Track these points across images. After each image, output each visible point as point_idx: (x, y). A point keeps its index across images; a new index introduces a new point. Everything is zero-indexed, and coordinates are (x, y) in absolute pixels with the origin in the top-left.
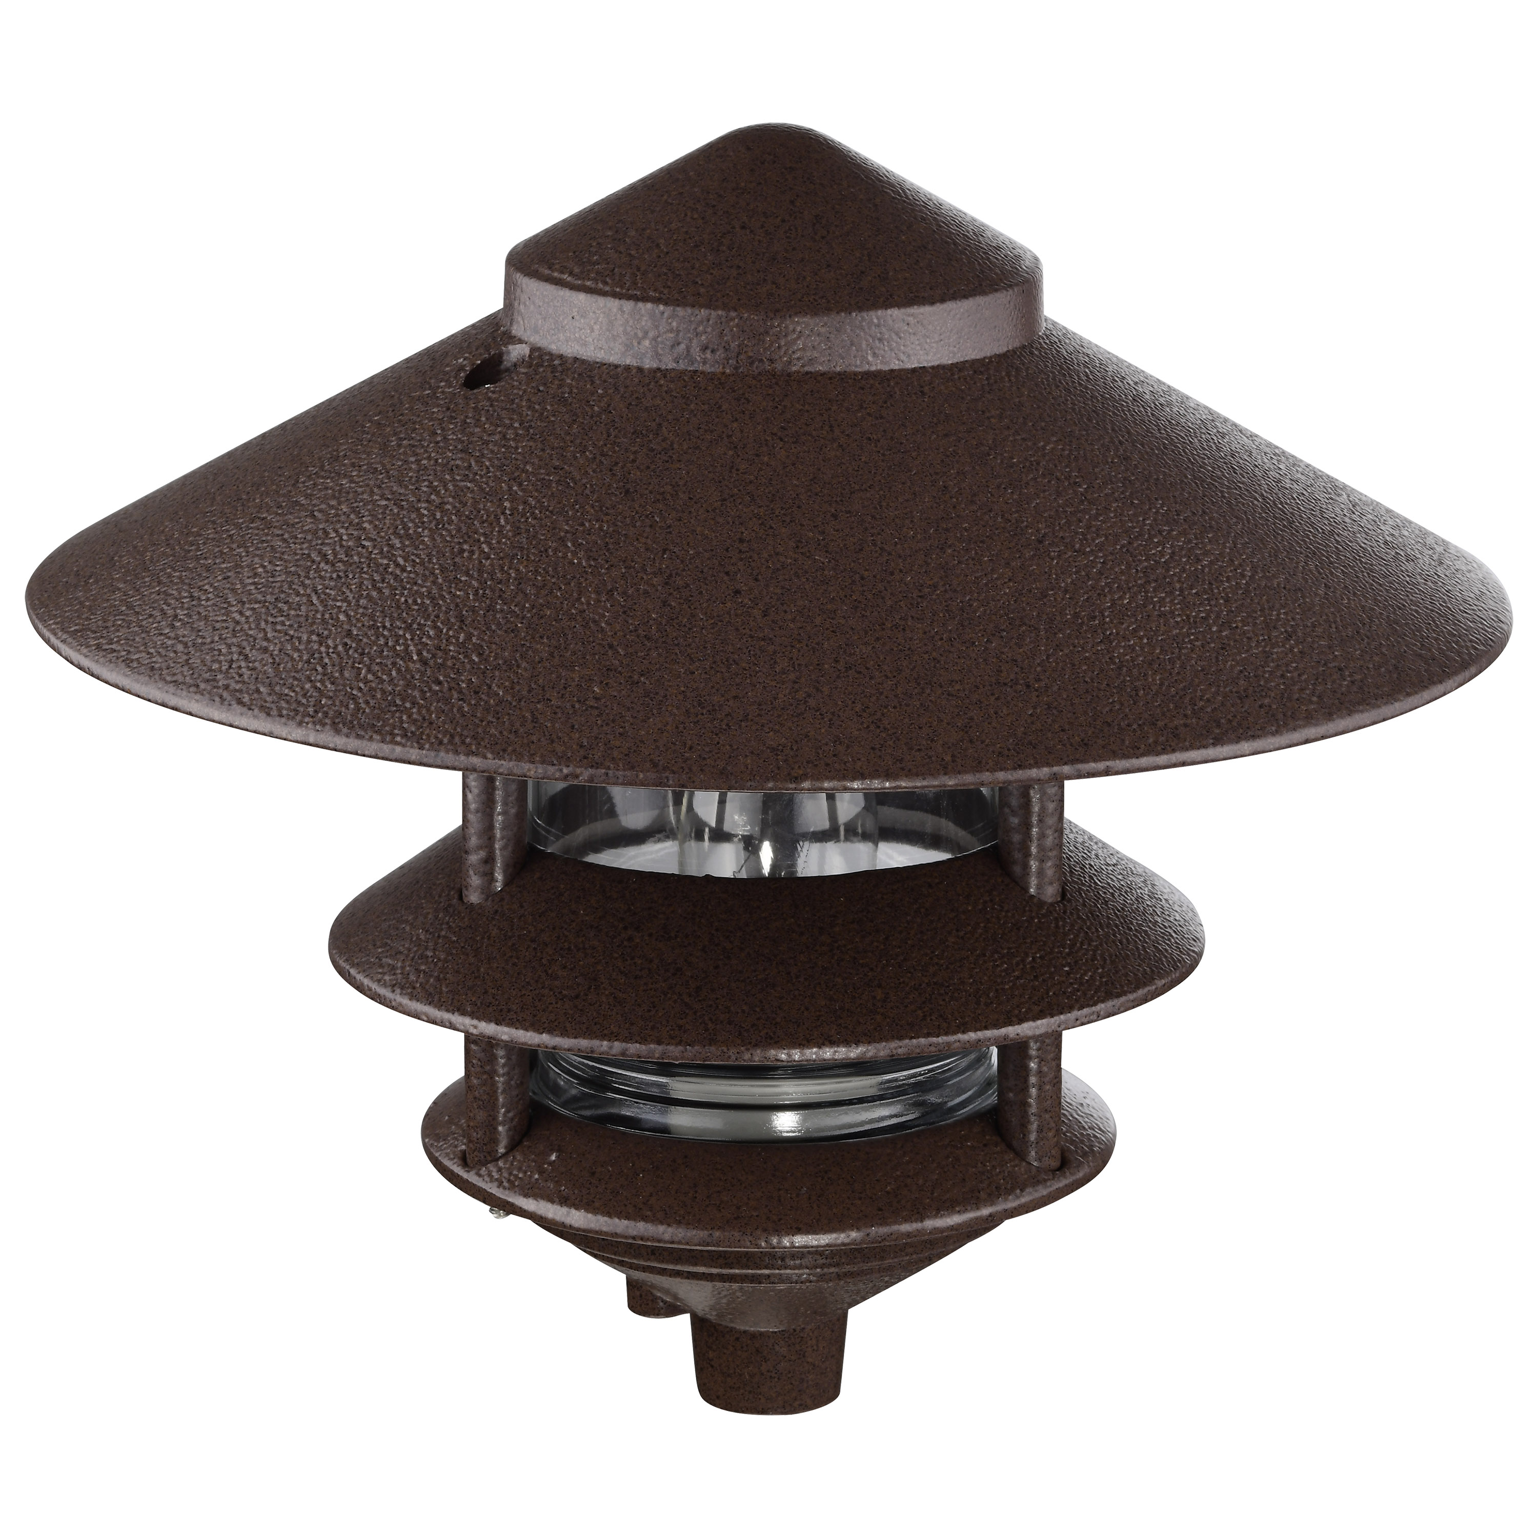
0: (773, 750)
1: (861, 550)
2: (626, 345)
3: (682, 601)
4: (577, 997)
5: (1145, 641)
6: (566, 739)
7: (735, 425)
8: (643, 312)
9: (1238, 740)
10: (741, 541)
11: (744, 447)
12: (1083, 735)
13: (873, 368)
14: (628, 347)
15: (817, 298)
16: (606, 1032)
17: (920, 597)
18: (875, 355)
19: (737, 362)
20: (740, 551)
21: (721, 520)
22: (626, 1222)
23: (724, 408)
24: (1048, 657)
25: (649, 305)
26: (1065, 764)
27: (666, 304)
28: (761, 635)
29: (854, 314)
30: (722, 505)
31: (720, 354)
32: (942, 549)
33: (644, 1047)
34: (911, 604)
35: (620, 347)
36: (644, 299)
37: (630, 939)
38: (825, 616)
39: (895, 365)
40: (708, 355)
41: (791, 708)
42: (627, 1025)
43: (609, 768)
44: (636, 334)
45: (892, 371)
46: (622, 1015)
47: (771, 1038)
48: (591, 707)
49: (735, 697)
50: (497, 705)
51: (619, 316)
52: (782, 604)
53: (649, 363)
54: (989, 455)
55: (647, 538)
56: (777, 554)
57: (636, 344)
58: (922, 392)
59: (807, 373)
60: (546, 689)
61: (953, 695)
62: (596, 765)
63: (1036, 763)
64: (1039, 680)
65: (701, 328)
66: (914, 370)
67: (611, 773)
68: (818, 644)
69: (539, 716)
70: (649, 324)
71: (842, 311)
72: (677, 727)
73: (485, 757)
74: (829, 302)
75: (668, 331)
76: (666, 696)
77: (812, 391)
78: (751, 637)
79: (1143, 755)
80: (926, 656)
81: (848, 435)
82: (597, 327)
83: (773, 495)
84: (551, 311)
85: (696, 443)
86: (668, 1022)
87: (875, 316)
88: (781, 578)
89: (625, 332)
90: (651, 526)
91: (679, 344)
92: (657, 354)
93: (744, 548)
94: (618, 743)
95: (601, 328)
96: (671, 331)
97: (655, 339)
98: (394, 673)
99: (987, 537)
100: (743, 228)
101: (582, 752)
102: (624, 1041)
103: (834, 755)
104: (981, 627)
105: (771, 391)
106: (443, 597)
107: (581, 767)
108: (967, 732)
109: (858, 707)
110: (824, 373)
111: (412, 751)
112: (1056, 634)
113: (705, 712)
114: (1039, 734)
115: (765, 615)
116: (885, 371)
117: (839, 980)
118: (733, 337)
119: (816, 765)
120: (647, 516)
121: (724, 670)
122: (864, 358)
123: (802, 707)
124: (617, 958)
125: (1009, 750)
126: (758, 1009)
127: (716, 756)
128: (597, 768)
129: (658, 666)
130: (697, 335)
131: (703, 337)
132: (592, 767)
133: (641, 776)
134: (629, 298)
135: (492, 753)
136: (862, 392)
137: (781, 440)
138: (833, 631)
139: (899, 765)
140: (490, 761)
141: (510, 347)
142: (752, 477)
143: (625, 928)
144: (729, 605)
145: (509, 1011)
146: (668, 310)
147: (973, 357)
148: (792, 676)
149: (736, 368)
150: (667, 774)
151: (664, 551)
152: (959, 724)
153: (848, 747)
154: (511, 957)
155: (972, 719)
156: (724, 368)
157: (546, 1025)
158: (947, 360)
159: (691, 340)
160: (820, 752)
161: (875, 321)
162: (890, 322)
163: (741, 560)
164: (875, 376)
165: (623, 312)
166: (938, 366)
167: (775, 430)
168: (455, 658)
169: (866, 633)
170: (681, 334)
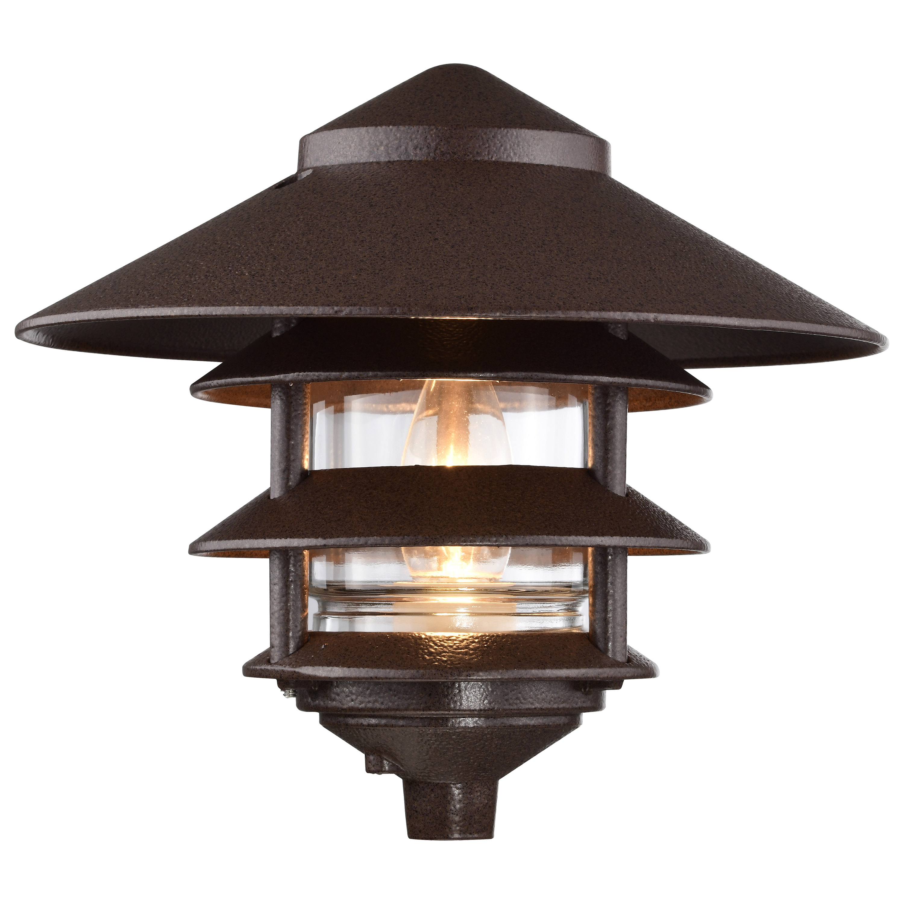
0: (458, 297)
1: (509, 225)
2: (370, 152)
3: (404, 243)
4: (339, 520)
5: (675, 274)
6: (336, 296)
7: (434, 179)
8: (380, 130)
9: (731, 316)
10: (438, 220)
11: (440, 187)
12: (640, 302)
13: (514, 161)
14: (371, 153)
15: (481, 121)
16: (356, 533)
17: (543, 244)
18: (515, 154)
19: (435, 154)
20: (438, 225)
21: (426, 213)
22: (366, 669)
23: (427, 173)
24: (618, 272)
25: (384, 127)
26: (630, 311)
27: (394, 125)
28: (451, 255)
29: (503, 129)
30: (427, 208)
31: (425, 150)
32: (555, 228)
33: (379, 538)
34: (538, 246)
35: (367, 153)
36: (381, 125)
37: (370, 494)
38: (487, 248)
39: (526, 160)
40: (418, 151)
41: (469, 281)
42: (369, 529)
43: (361, 306)
44: (376, 144)
45: (525, 164)
46: (366, 525)
47: (455, 531)
48: (351, 283)
49: (435, 278)
50: (296, 286)
51: (366, 136)
52: (463, 244)
53: (383, 159)
54: (582, 199)
55: (383, 221)
56: (459, 225)
57: (376, 150)
58: (542, 173)
59: (475, 161)
60: (325, 278)
61: (563, 281)
62: (355, 305)
63: (613, 309)
64: (614, 279)
65: (414, 136)
66: (537, 165)
67: (362, 308)
68: (484, 258)
69: (320, 288)
70: (384, 137)
71: (496, 126)
72: (401, 289)
73: (289, 306)
74: (488, 123)
75: (395, 139)
76: (395, 277)
77: (478, 168)
78: (445, 255)
79: (675, 313)
80: (548, 266)
81: (499, 184)
82: (353, 145)
83: (457, 204)
84: (326, 144)
85: (411, 186)
86: (393, 526)
87: (514, 132)
88: (461, 234)
89: (370, 144)
90: (385, 217)
91: (400, 147)
92: (388, 154)
93: (439, 223)
94: (366, 296)
95: (355, 145)
96: (396, 139)
97: (387, 145)
98: (234, 281)
99: (582, 227)
100: (438, 95)
101: (345, 300)
102: (367, 536)
103: (494, 300)
104: (579, 258)
105: (454, 167)
106: (263, 252)
107: (345, 306)
108: (572, 294)
109: (508, 282)
110: (486, 161)
111: (245, 307)
112: (622, 265)
113: (417, 283)
114: (614, 298)
115: (452, 248)
116: (521, 164)
117: (495, 508)
118: (432, 140)
119: (484, 303)
120: (383, 214)
121: (429, 268)
122: (508, 156)
123: (475, 281)
124: (363, 502)
125: (597, 303)
126: (447, 519)
127: (425, 299)
128: (355, 306)
129: (390, 267)
130: (411, 140)
131: (415, 141)
132: (351, 305)
133: (380, 308)
134: (372, 126)
135: (292, 304)
136: (508, 169)
137: (461, 184)
138: (492, 254)
139: (532, 304)
140: (291, 307)
141: (302, 173)
142: (444, 198)
143: (367, 489)
144: (431, 244)
145: (298, 531)
146: (394, 129)
147: (572, 166)
148: (469, 270)
149: (434, 158)
150: (395, 307)
151: (393, 225)
152: (567, 292)
153: (502, 297)
154: (299, 510)
155: (575, 290)
156: (427, 158)
157: (320, 534)
158: (556, 164)
159: (408, 144)
160: (486, 298)
161: (515, 133)
162: (524, 135)
163: (439, 227)
164: (515, 165)
165: (369, 133)
166: (551, 166)
167: (457, 181)
168: (271, 272)
169: (512, 255)
170: (402, 140)
